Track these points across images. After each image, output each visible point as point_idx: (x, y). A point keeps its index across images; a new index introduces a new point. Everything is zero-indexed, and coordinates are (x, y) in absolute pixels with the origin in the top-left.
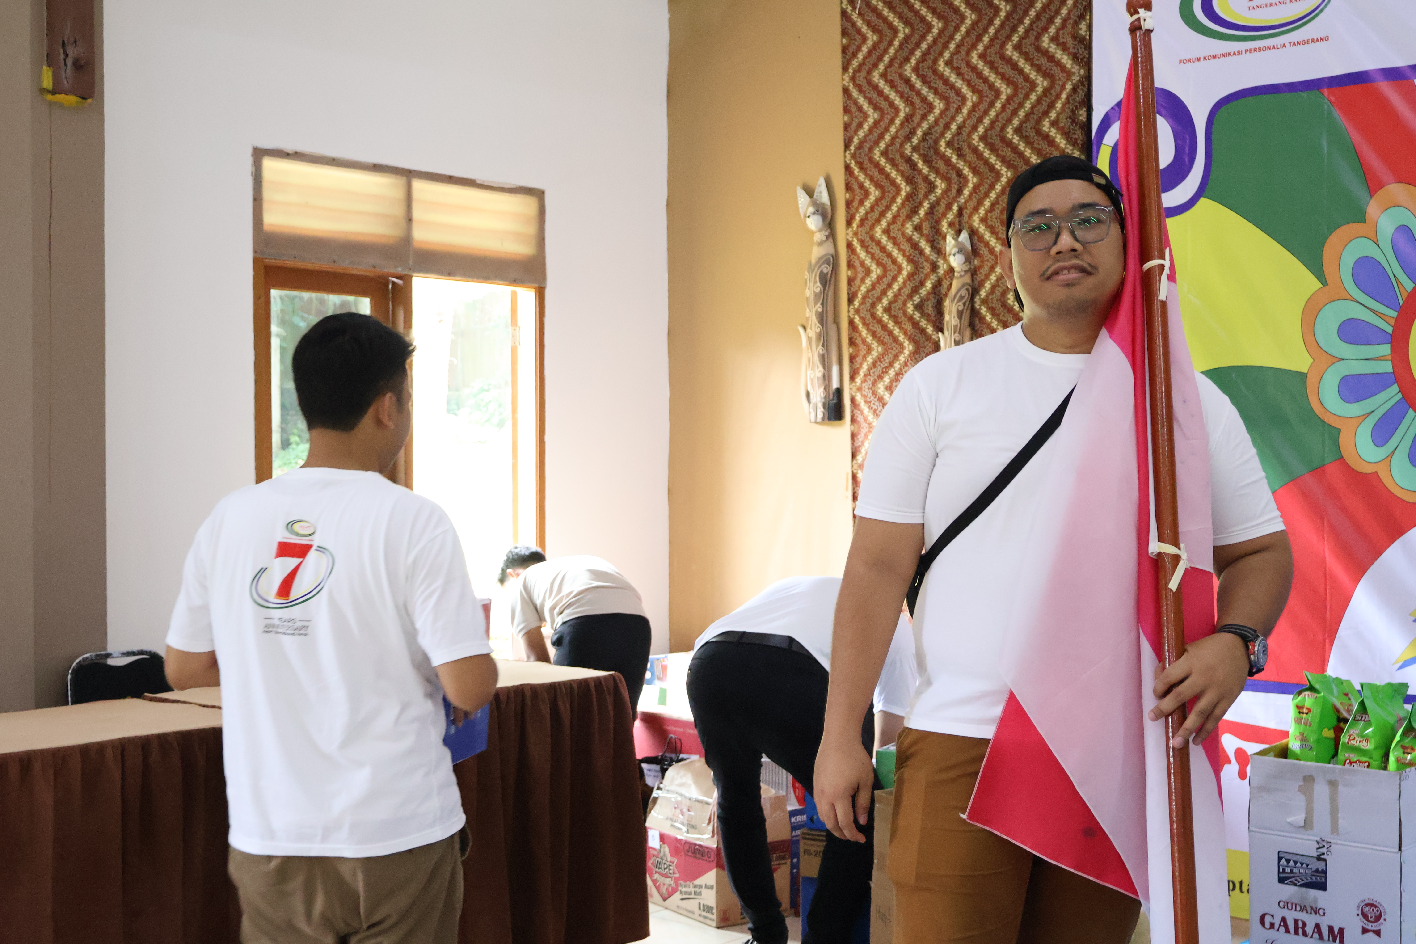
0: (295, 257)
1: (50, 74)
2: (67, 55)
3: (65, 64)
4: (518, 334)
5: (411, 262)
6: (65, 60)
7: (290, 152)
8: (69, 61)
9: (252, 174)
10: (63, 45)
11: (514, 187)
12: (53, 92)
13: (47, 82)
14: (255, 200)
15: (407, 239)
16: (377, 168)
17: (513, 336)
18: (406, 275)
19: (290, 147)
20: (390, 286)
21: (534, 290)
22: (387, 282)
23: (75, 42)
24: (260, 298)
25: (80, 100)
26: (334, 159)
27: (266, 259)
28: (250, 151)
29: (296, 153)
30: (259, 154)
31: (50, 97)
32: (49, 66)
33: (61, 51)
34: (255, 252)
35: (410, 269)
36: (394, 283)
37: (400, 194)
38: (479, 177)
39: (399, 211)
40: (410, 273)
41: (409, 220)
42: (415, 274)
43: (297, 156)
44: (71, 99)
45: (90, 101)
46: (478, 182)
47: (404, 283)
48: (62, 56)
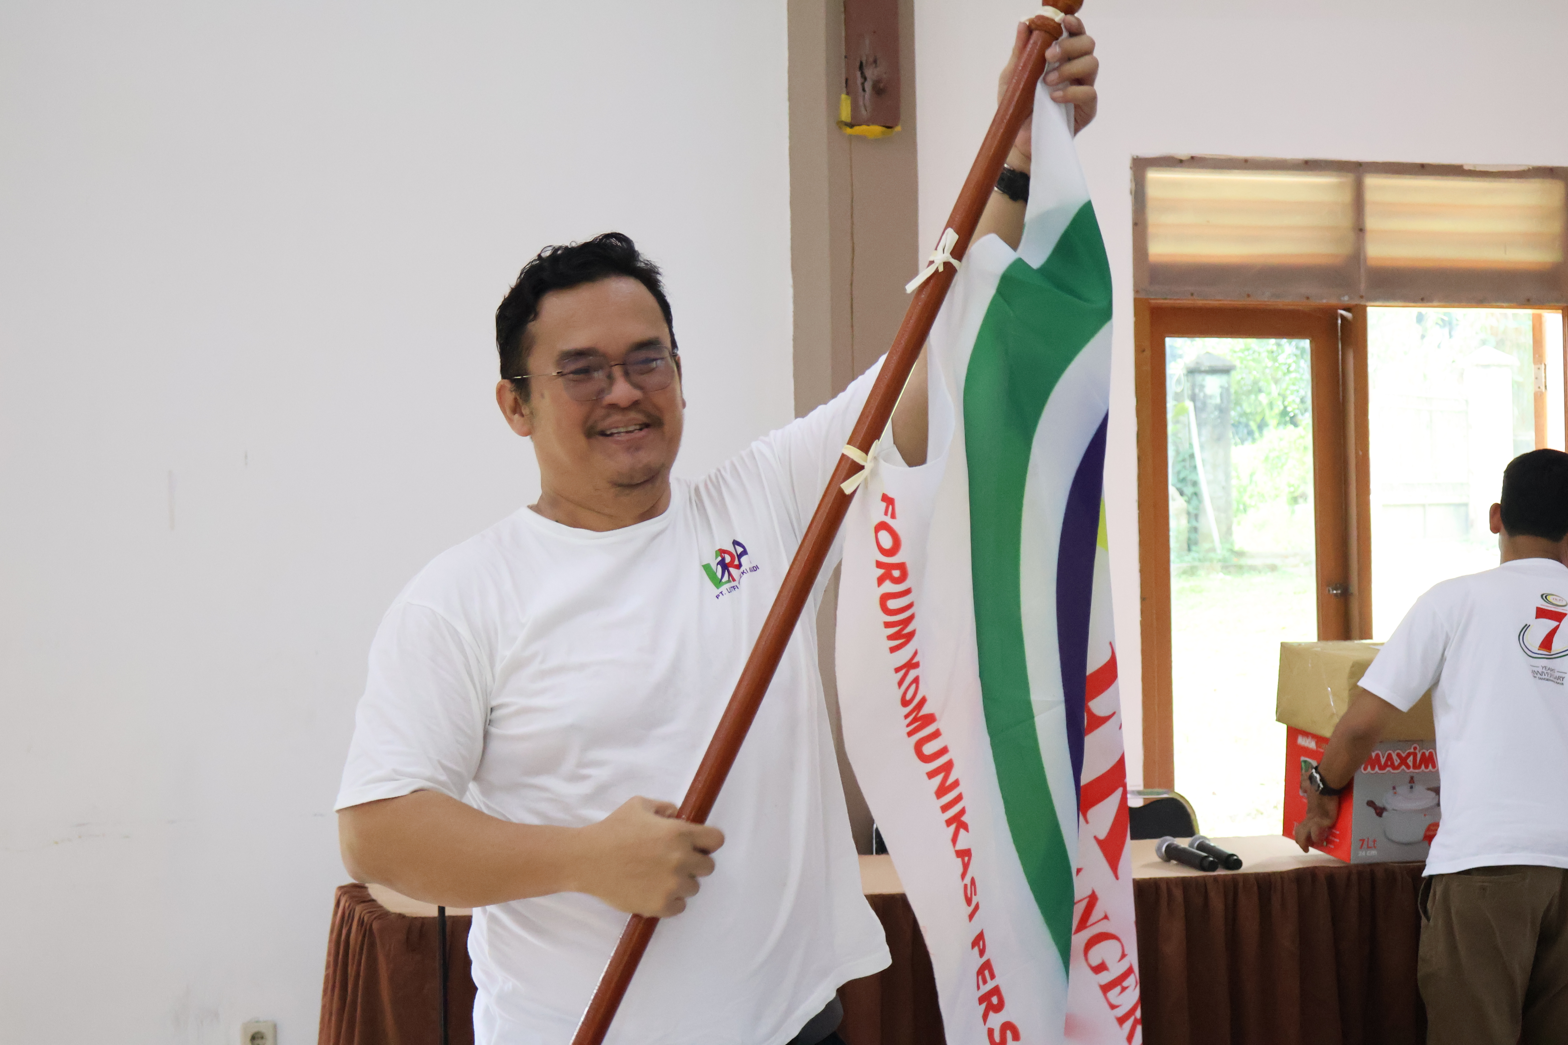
0: (1192, 294)
1: (849, 102)
2: (865, 79)
3: (864, 90)
4: (1543, 375)
5: (1363, 286)
6: (863, 84)
7: (1183, 158)
8: (868, 86)
9: (1131, 193)
10: (861, 67)
11: (1526, 168)
12: (851, 126)
13: (845, 113)
14: (1135, 224)
15: (1357, 256)
16: (1309, 166)
17: (1536, 378)
18: (1357, 305)
19: (1183, 151)
20: (1339, 321)
21: (1561, 311)
22: (1335, 316)
23: (875, 61)
24: (1144, 351)
25: (884, 129)
26: (1246, 161)
27: (1151, 299)
28: (1128, 163)
29: (1192, 158)
30: (1140, 165)
31: (849, 131)
32: (848, 94)
33: (859, 74)
34: (1136, 291)
35: (1362, 297)
36: (1343, 317)
37: (1346, 197)
38: (1468, 161)
39: (1345, 221)
40: (1363, 303)
41: (1360, 230)
42: (1368, 304)
43: (1195, 162)
44: (876, 130)
45: (898, 129)
46: (1466, 168)
47: (1354, 317)
48: (859, 80)
